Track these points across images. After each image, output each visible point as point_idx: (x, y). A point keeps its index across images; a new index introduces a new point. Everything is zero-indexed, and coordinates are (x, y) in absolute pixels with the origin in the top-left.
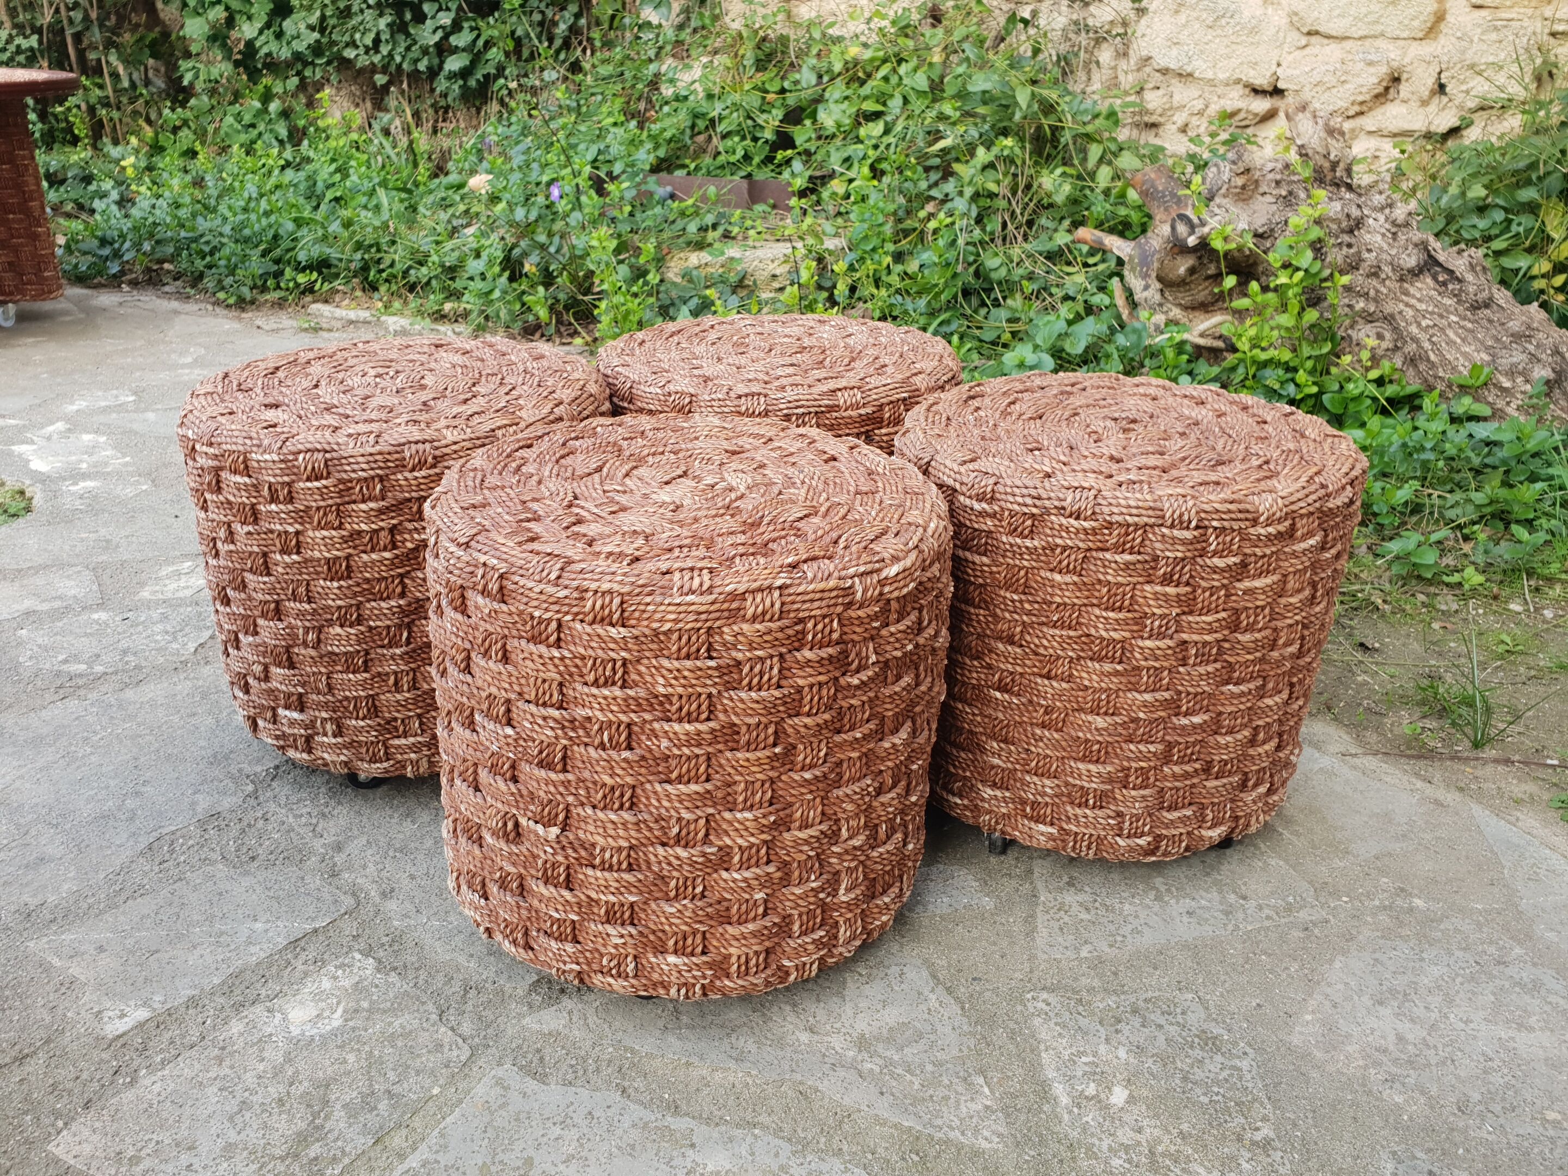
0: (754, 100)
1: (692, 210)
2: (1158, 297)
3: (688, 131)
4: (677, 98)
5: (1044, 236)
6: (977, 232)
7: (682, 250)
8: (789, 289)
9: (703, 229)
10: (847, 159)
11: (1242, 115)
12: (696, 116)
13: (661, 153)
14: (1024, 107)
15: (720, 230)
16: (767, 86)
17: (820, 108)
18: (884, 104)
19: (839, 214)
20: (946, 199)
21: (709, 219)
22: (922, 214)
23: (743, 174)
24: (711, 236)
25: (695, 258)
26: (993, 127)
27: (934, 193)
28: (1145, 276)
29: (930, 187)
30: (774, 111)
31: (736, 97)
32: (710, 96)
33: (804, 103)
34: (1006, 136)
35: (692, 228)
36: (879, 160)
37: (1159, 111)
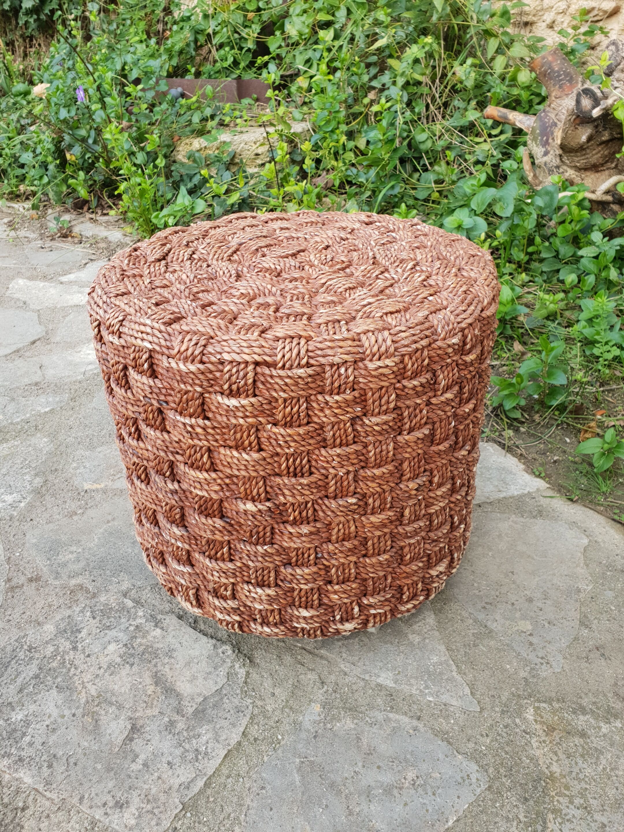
0: (238, 18)
1: (196, 105)
2: (556, 161)
3: (192, 45)
4: (183, 20)
5: (457, 115)
6: (408, 113)
7: (188, 137)
8: (267, 165)
9: (204, 120)
10: (308, 61)
11: (595, 12)
12: (197, 32)
13: (175, 62)
14: (440, 10)
15: (217, 120)
16: (247, 6)
17: (287, 21)
18: (333, 15)
19: (305, 103)
20: (383, 89)
21: (208, 112)
22: (366, 101)
23: (235, 76)
24: (211, 124)
25: (197, 143)
26: (415, 28)
27: (374, 83)
28: (546, 144)
29: (371, 80)
30: (253, 26)
31: (224, 16)
32: (206, 16)
33: (275, 18)
34: (425, 35)
35: (196, 119)
36: (332, 60)
37: (533, 13)
